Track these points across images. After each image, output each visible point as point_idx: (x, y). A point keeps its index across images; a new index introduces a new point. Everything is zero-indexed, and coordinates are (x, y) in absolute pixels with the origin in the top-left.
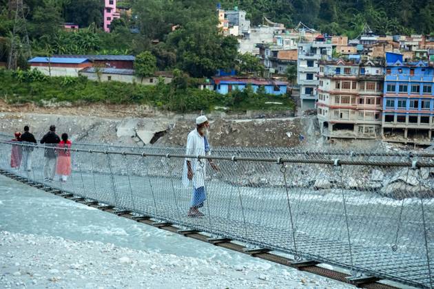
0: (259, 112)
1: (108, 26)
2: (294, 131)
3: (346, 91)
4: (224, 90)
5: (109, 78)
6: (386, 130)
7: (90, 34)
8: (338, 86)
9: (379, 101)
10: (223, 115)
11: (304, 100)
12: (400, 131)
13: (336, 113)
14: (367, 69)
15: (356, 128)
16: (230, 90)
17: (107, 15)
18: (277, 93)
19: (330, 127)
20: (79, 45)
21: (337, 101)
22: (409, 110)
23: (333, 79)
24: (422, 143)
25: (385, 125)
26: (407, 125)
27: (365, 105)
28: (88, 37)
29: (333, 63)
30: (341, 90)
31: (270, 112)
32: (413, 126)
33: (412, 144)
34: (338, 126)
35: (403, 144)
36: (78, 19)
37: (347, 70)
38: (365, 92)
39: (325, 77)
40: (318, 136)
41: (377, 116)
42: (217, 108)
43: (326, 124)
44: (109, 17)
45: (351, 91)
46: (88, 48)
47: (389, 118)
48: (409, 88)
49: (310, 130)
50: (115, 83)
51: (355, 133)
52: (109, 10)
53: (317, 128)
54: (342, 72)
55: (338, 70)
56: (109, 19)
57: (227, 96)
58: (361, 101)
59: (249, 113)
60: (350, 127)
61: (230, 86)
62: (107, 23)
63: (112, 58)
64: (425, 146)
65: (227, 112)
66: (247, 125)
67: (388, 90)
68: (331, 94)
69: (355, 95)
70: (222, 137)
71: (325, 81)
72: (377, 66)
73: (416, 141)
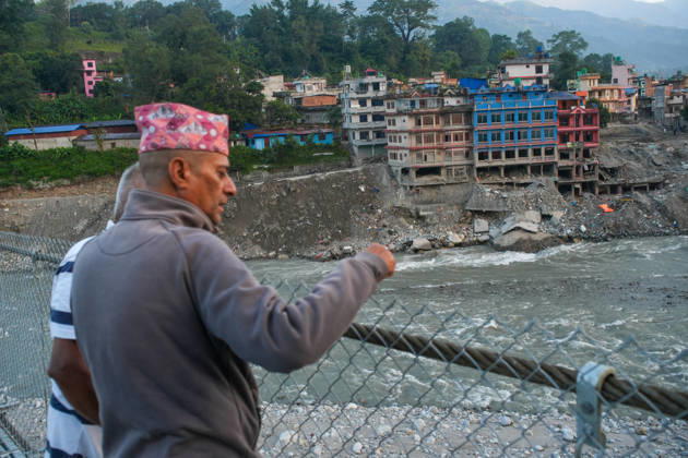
0: (308, 167)
1: (90, 91)
2: (366, 183)
3: (429, 127)
4: (260, 145)
5: (113, 145)
6: (479, 169)
7: (73, 100)
8: (419, 123)
9: (468, 137)
10: (265, 174)
11: (360, 147)
12: (495, 169)
13: (419, 156)
14: (446, 100)
15: (443, 172)
16: (267, 144)
17: (87, 79)
18: (324, 142)
19: (413, 173)
20: (62, 113)
21: (419, 141)
22: (505, 144)
23: (411, 115)
24: (522, 181)
25: (479, 164)
26: (504, 162)
27: (452, 143)
28: (71, 104)
29: (406, 95)
30: (423, 127)
31: (322, 165)
32: (510, 162)
33: (511, 184)
34: (421, 172)
35: (501, 184)
36: (55, 85)
37: (423, 103)
38: (452, 127)
39: (400, 113)
40: (397, 187)
41: (468, 155)
42: (255, 167)
43: (405, 171)
44: (91, 80)
45: (435, 126)
46: (74, 116)
47: (483, 156)
48: (503, 117)
49: (385, 180)
50: (122, 150)
51: (443, 177)
52: (89, 73)
53: (393, 177)
54: (418, 106)
55: (413, 103)
56: (90, 83)
57: (265, 151)
58: (447, 138)
59: (297, 169)
60: (435, 171)
61: (267, 139)
62: (88, 88)
63: (106, 124)
64: (526, 185)
65: (269, 170)
66: (307, 182)
67: (479, 121)
68: (410, 132)
69: (439, 131)
70: (278, 200)
71: (399, 120)
72: (458, 95)
73: (514, 179)
